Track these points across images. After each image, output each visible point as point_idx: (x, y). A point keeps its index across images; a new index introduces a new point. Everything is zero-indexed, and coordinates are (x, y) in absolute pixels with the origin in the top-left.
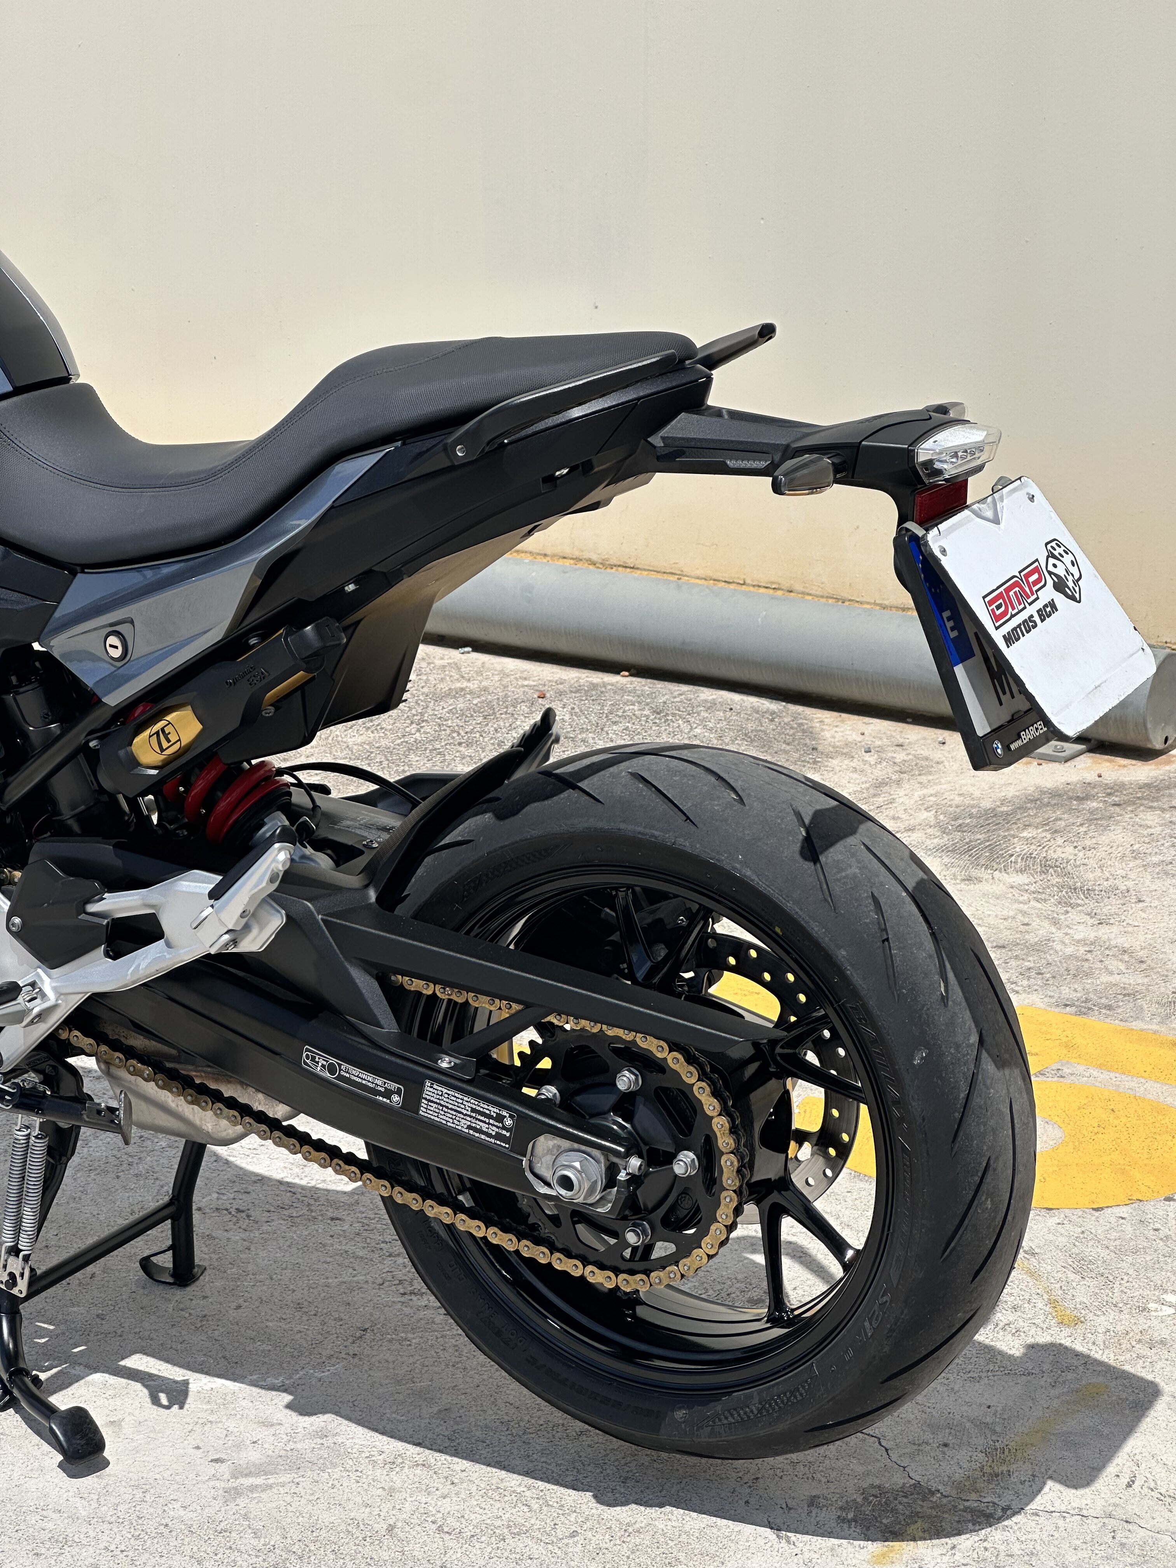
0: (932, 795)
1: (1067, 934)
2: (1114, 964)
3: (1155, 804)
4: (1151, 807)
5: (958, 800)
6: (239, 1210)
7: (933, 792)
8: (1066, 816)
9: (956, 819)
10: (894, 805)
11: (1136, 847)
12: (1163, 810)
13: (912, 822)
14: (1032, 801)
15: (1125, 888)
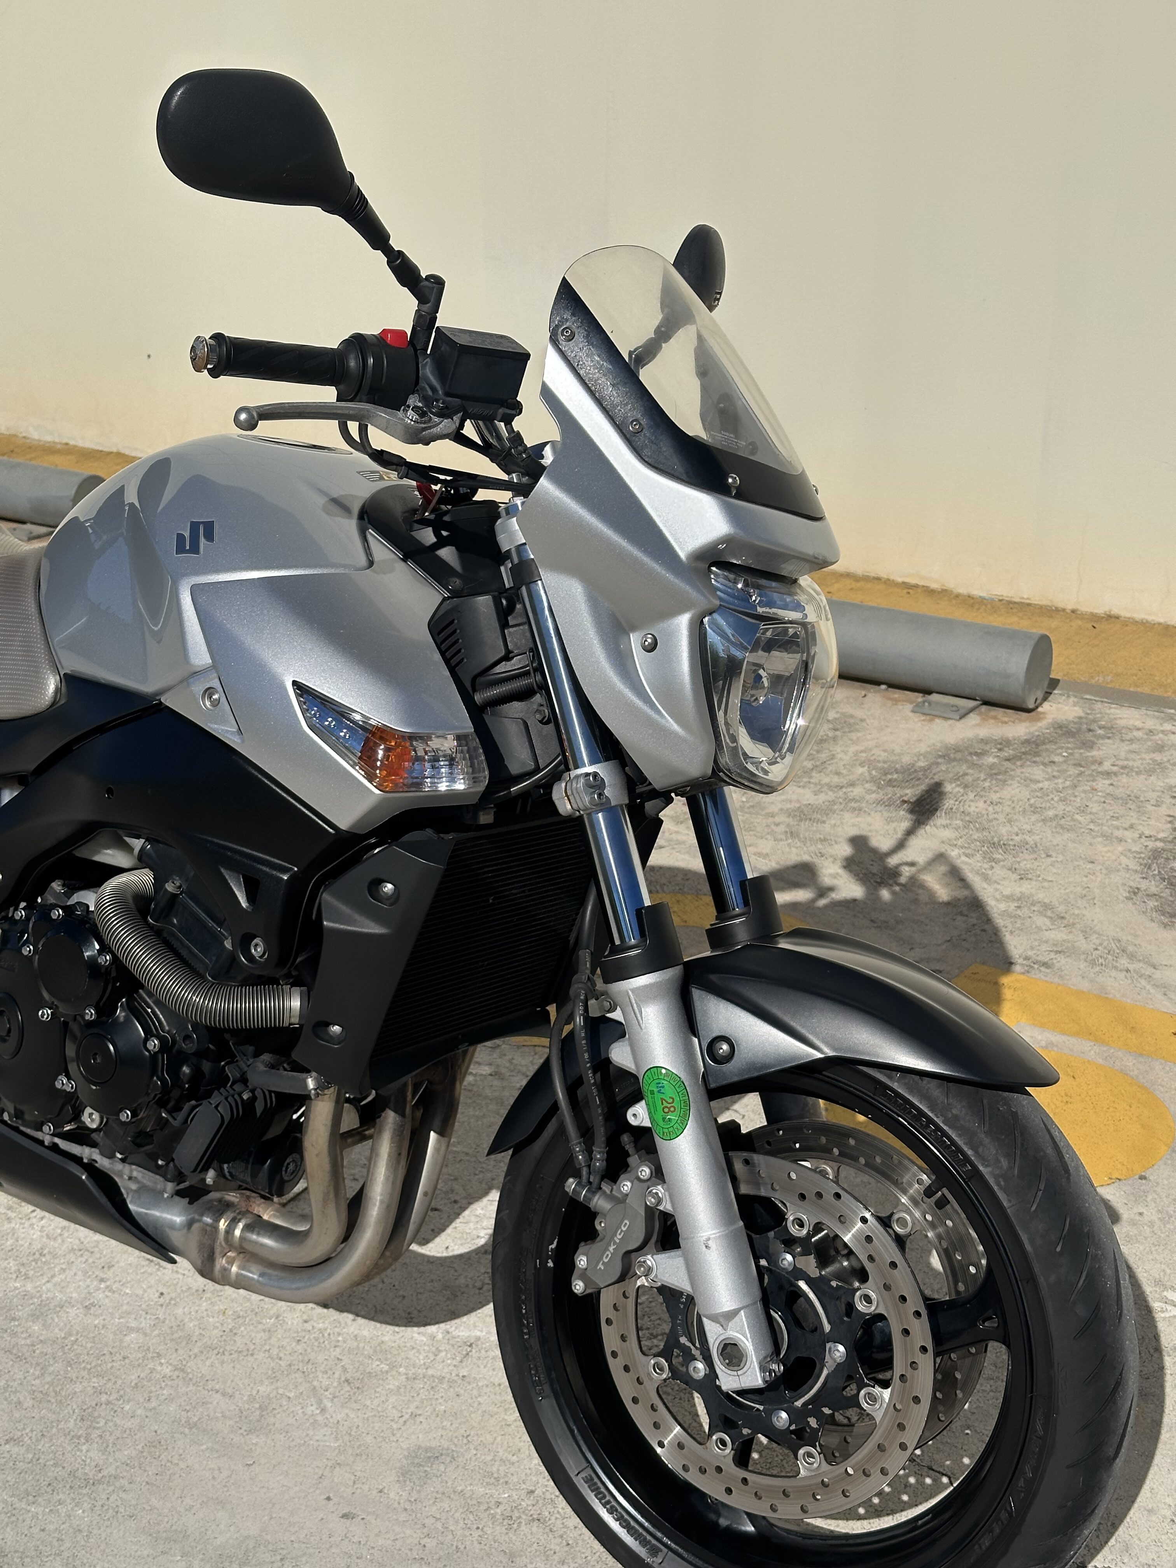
0: (862, 751)
1: (997, 890)
2: (1041, 921)
3: (1037, 759)
4: (1034, 762)
5: (884, 755)
7: (863, 748)
8: (970, 771)
9: (886, 774)
10: (835, 761)
11: (1032, 801)
12: (1044, 764)
13: (851, 777)
14: (940, 757)
15: (1032, 842)
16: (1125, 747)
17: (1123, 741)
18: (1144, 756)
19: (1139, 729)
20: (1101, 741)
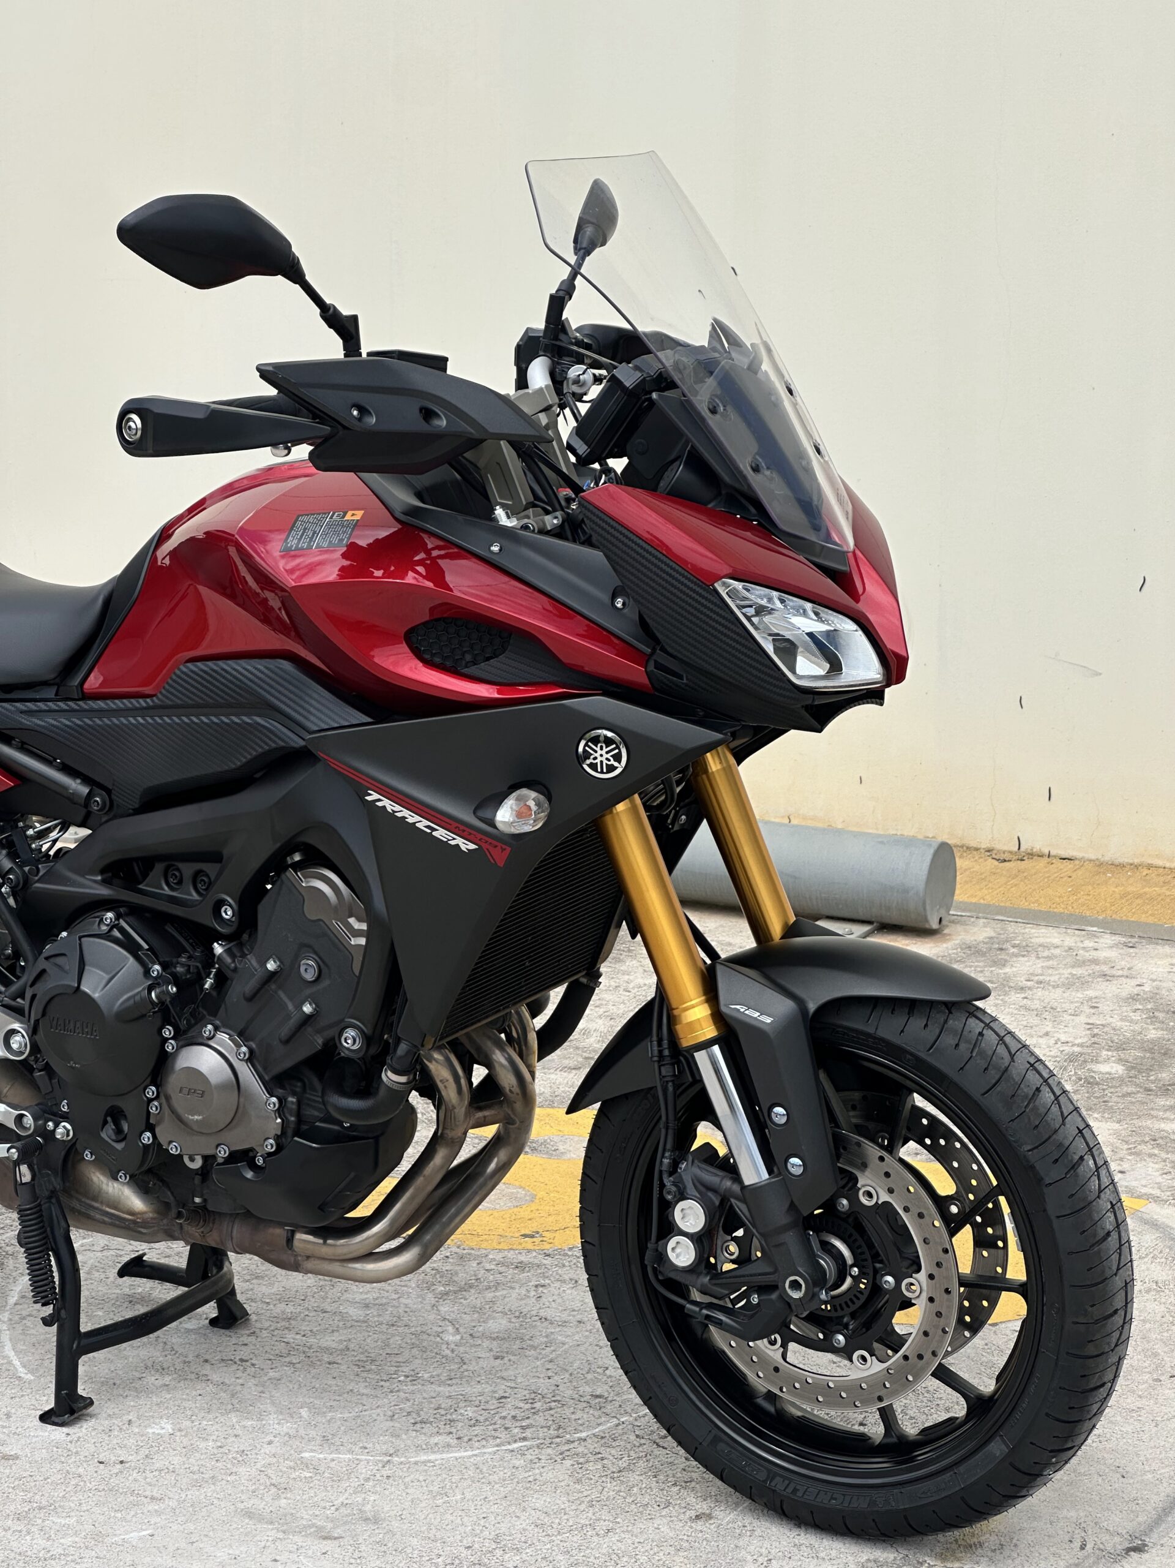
6: (242, 1360)
16: (1040, 963)
17: (1038, 958)
18: (1061, 971)
19: (1057, 947)
20: (1015, 959)
